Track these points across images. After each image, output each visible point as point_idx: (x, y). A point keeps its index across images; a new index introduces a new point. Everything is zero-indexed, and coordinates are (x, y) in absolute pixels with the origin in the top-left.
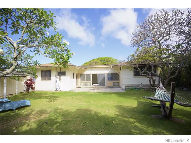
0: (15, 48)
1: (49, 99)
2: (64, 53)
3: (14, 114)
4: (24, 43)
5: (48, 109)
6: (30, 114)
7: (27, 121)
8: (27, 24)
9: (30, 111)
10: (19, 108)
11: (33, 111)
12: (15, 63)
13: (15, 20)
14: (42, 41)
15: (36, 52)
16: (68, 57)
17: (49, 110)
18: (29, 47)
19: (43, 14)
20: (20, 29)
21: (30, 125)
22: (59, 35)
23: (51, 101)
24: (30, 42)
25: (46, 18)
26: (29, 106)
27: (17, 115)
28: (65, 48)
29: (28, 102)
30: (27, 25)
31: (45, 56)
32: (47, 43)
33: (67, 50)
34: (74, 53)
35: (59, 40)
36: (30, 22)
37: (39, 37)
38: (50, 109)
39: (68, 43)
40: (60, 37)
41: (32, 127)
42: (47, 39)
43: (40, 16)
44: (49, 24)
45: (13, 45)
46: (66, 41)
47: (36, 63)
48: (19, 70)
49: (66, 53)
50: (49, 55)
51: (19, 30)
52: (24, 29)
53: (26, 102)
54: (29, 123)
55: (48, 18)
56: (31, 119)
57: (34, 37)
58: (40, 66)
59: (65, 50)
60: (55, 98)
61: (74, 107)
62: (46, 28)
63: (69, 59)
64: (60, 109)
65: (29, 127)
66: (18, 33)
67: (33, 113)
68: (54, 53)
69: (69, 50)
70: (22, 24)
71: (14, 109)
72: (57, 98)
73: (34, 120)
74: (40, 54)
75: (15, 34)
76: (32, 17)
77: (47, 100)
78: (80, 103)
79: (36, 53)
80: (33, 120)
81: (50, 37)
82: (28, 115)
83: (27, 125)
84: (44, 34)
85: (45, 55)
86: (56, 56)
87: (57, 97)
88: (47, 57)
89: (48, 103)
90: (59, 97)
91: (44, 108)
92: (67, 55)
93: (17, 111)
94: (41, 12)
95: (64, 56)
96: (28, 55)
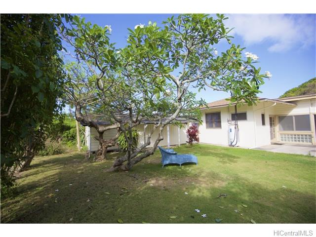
0: (178, 87)
1: (221, 158)
2: (246, 78)
3: (180, 170)
4: (185, 78)
5: (223, 174)
6: (199, 176)
7: (198, 185)
8: (189, 49)
9: (198, 171)
10: (185, 164)
11: (202, 172)
12: (179, 105)
13: (174, 51)
14: (207, 68)
15: (200, 87)
16: (257, 84)
17: (224, 176)
18: (191, 82)
19: (208, 23)
20: (180, 59)
21: (202, 191)
22: (236, 48)
23: (224, 163)
24: (191, 74)
25: (212, 29)
26: (195, 164)
27: (184, 173)
28: (249, 68)
29: (194, 158)
30: (189, 51)
31: (214, 90)
32: (216, 69)
33: (253, 72)
34: (269, 73)
35: (236, 57)
36: (192, 44)
37: (202, 63)
38: (226, 175)
39: (254, 57)
40: (238, 51)
41: (204, 195)
42: (216, 62)
43: (203, 30)
44: (217, 37)
45: (176, 83)
46: (251, 54)
47: (201, 103)
48: (181, 115)
49: (251, 77)
50: (220, 87)
51: (179, 62)
52: (186, 57)
53: (191, 158)
54: (200, 188)
55: (216, 26)
56: (201, 183)
57: (196, 66)
58: (208, 107)
59: (248, 71)
60: (230, 158)
61: (275, 183)
62: (212, 44)
63: (258, 88)
64: (243, 179)
65: (201, 193)
66: (178, 66)
67: (203, 175)
68: (229, 82)
69: (257, 69)
70: (182, 53)
71: (181, 164)
72: (235, 159)
73: (206, 186)
74: (205, 89)
75: (176, 68)
76: (195, 36)
77: (218, 159)
78: (287, 177)
79: (200, 89)
80: (203, 185)
81: (221, 56)
82: (196, 176)
83: (197, 189)
84: (210, 55)
85: (215, 87)
86: (233, 85)
87: (234, 157)
88: (218, 90)
89: (221, 164)
90: (238, 158)
91: (216, 171)
92: (254, 80)
93: (183, 167)
94: (205, 22)
95: (249, 83)
96: (190, 93)
